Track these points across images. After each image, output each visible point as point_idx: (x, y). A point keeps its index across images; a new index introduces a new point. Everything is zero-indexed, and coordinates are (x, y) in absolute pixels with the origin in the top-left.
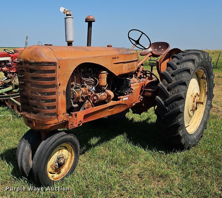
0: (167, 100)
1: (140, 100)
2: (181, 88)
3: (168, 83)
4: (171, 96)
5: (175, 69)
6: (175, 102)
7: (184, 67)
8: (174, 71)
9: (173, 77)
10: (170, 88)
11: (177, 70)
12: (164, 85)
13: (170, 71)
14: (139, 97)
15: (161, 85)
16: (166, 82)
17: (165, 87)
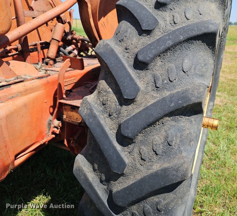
0: (118, 186)
1: (53, 133)
2: (181, 130)
3: (121, 104)
4: (135, 168)
5: (148, 32)
6: (155, 199)
7: (189, 23)
8: (146, 40)
9: (142, 73)
10: (127, 133)
11: (157, 34)
12: (104, 112)
13: (129, 42)
14: (50, 124)
15: (91, 110)
16: (113, 98)
17: (109, 120)
